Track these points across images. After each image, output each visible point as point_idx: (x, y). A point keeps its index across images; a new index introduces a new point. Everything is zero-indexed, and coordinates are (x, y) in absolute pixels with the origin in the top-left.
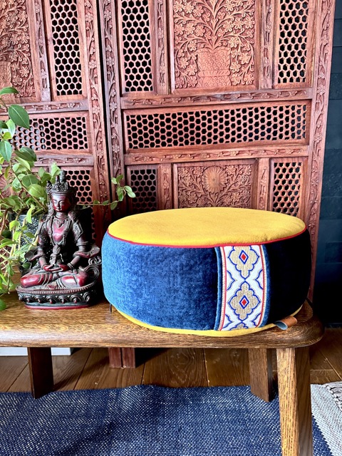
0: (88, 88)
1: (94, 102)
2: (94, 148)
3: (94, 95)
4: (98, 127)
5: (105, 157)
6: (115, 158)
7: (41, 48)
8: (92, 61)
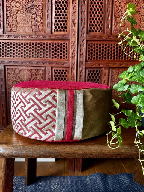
0: (71, 28)
1: (73, 36)
2: (70, 59)
3: (73, 32)
4: (74, 48)
5: (76, 63)
6: (81, 64)
7: (48, 8)
8: (74, 16)
